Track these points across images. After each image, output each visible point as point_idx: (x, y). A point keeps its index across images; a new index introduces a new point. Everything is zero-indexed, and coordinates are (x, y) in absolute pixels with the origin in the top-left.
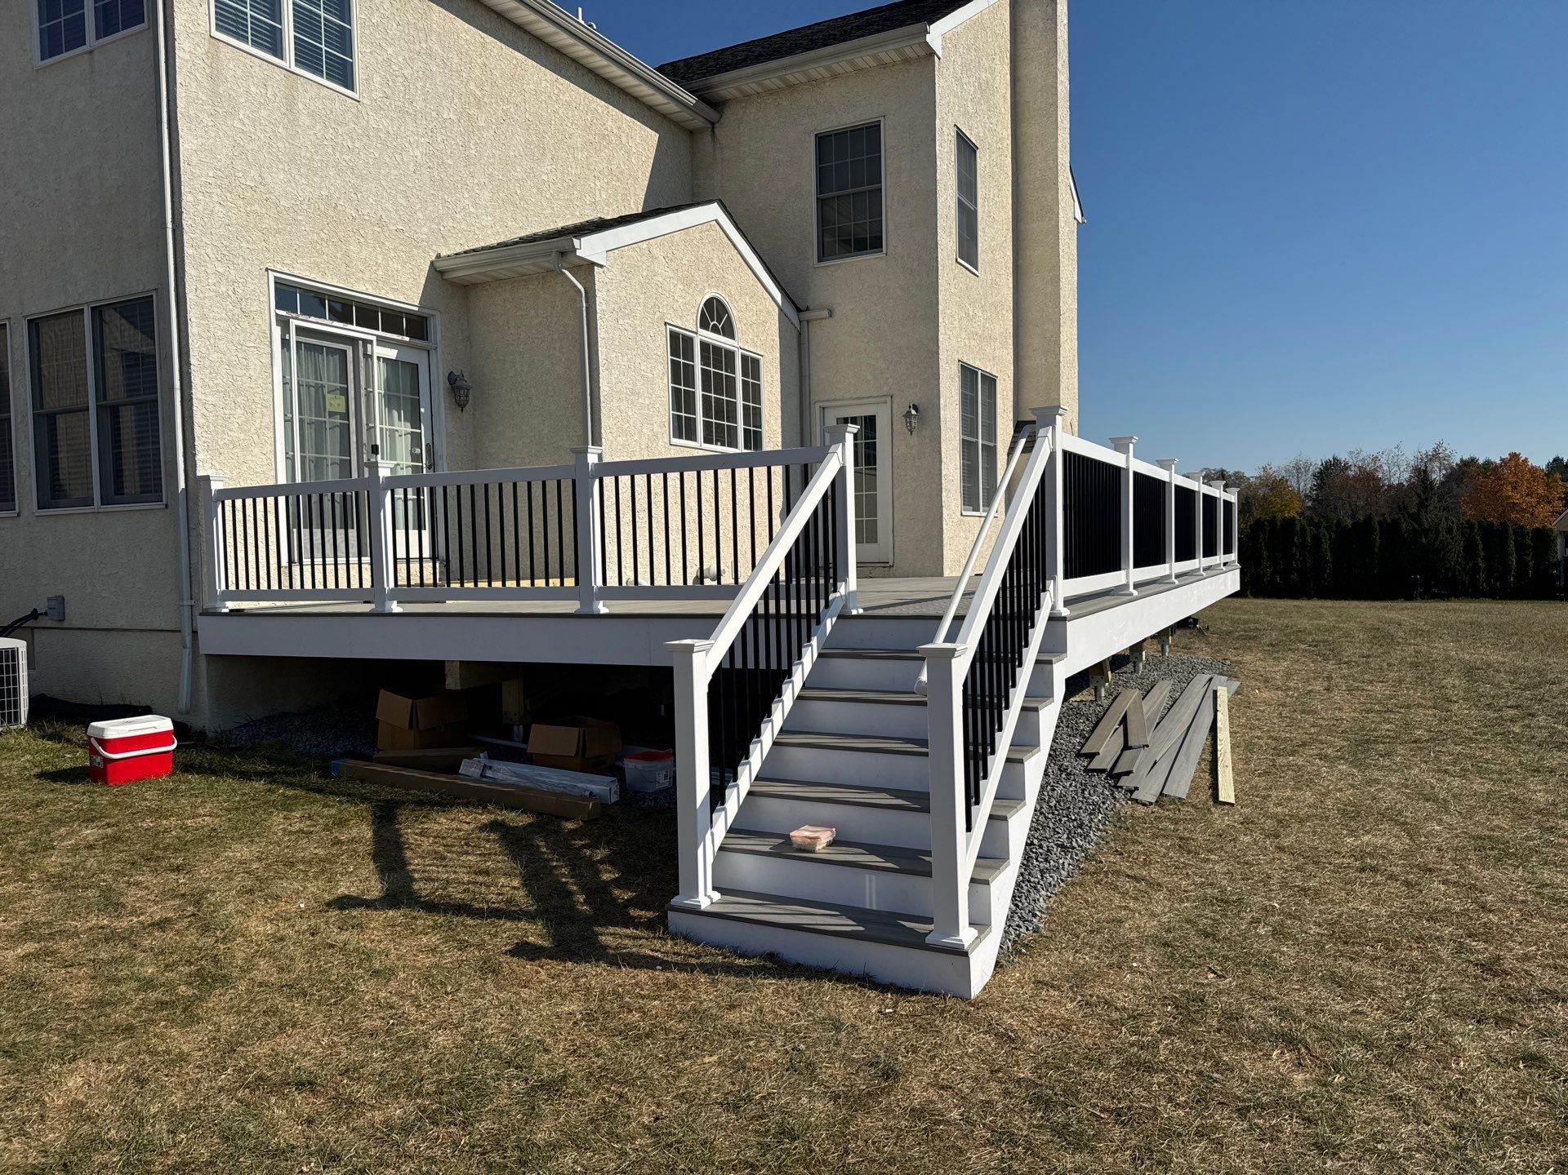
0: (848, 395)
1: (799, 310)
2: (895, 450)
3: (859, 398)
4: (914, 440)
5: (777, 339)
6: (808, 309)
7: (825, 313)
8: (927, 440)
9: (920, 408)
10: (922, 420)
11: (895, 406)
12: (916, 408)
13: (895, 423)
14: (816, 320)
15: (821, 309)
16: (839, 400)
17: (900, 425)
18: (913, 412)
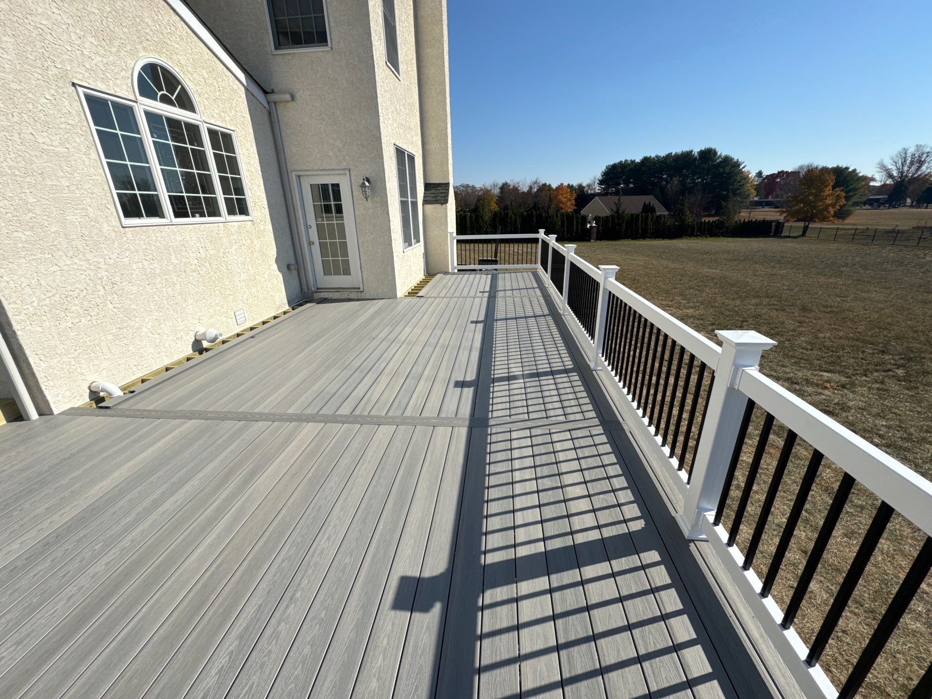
0: (316, 167)
1: (265, 92)
2: (357, 212)
3: (324, 170)
4: (369, 204)
5: (248, 116)
6: (273, 92)
7: (287, 97)
8: (379, 205)
9: (371, 180)
10: (373, 189)
11: (353, 178)
12: (368, 181)
13: (354, 191)
14: (282, 102)
15: (285, 93)
16: (309, 170)
17: (358, 193)
18: (367, 184)
